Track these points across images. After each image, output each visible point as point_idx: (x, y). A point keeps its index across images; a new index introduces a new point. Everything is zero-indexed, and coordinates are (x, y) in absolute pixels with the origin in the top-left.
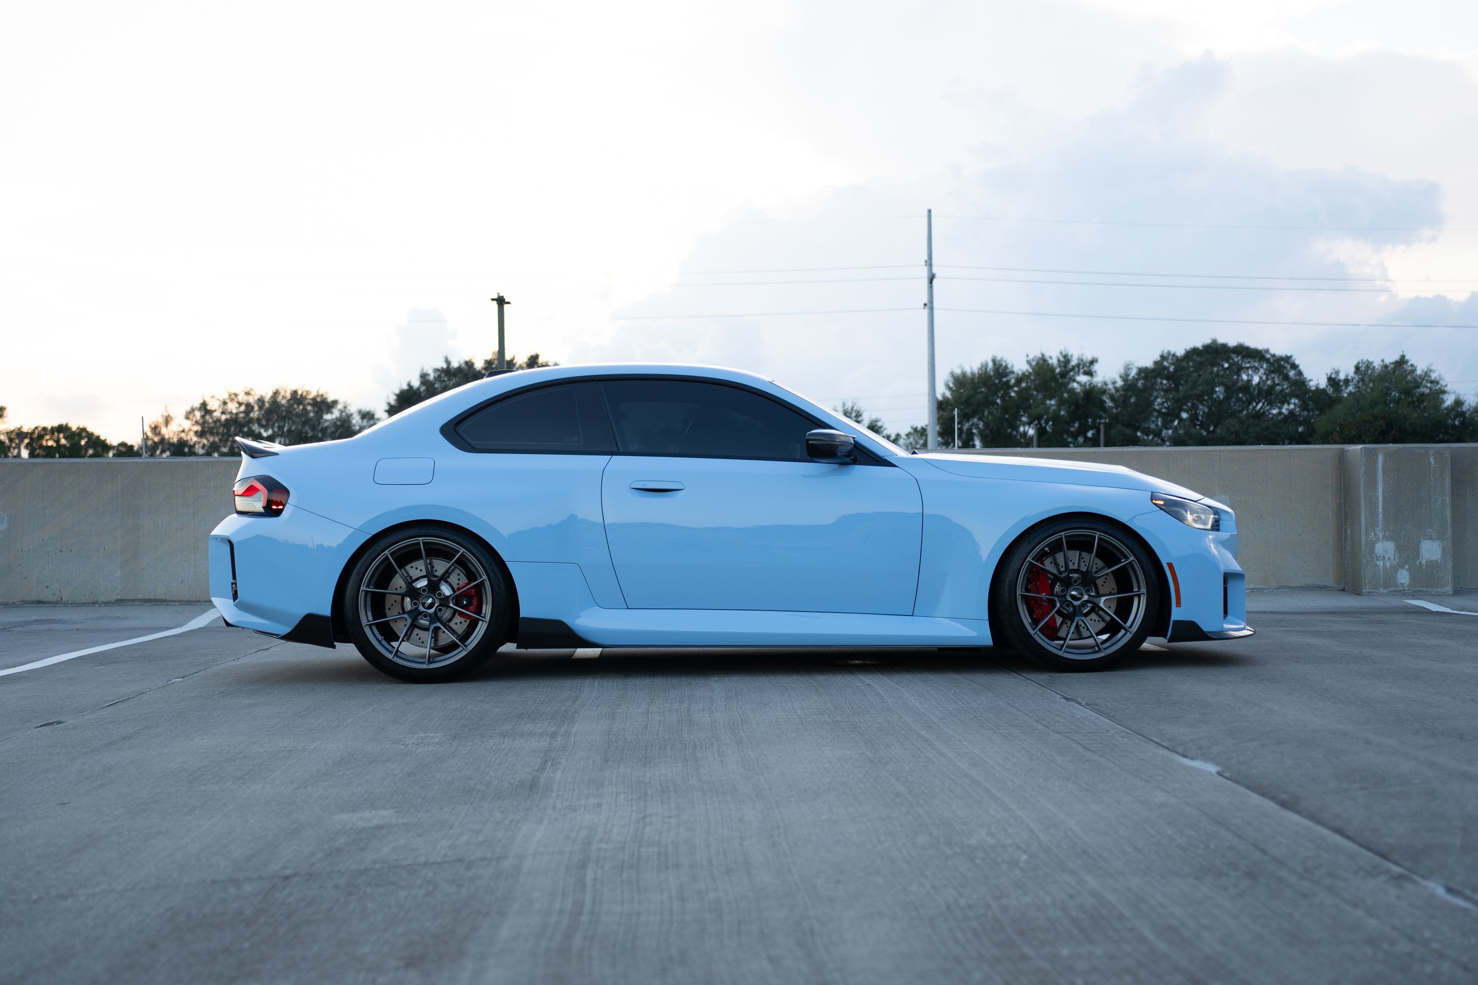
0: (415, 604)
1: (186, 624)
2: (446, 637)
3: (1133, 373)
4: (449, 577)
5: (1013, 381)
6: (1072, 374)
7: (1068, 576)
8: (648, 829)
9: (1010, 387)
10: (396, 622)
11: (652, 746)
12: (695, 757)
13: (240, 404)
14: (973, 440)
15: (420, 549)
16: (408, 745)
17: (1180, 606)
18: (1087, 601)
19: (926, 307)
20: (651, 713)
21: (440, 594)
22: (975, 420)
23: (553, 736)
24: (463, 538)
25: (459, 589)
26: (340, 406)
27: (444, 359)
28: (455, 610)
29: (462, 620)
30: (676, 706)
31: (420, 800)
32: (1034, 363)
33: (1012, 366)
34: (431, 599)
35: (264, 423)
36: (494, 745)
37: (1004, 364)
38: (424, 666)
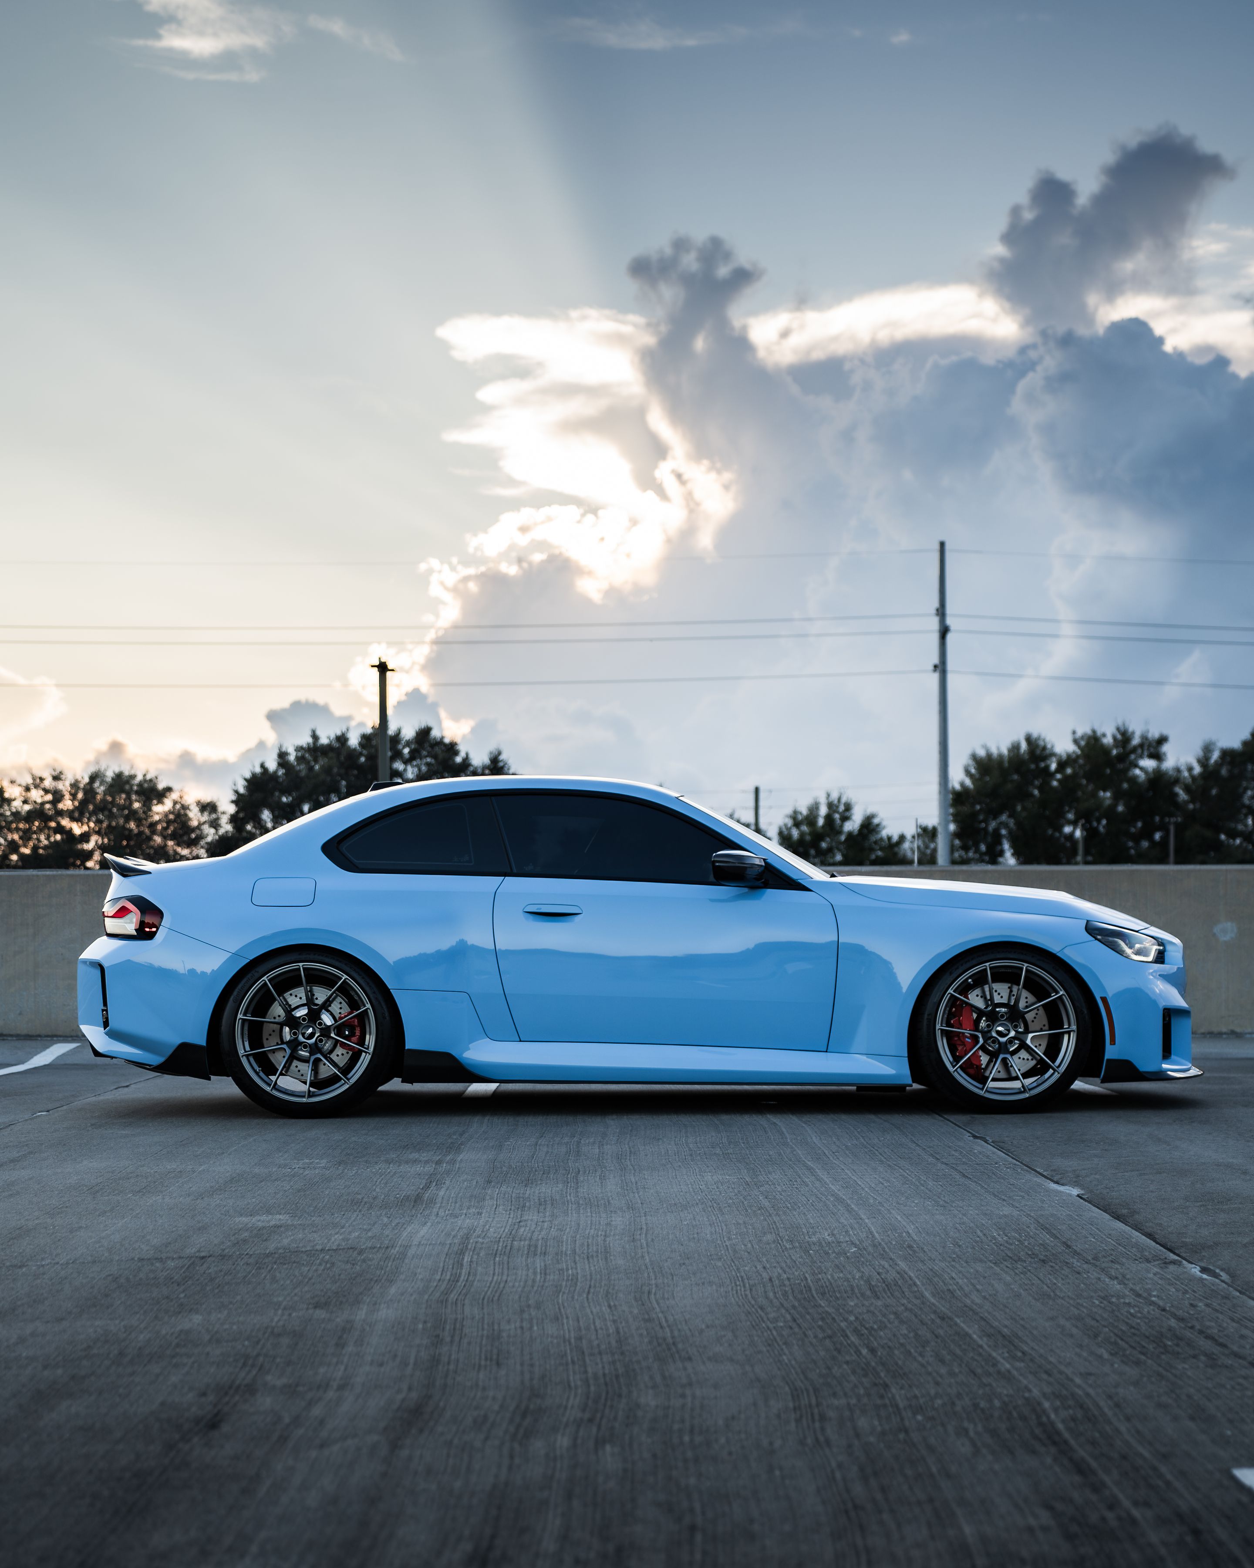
0: (295, 1034)
1: (28, 1060)
2: (326, 1070)
3: (1215, 756)
4: (330, 1006)
5: (1053, 766)
6: (1133, 757)
7: (993, 1010)
8: (522, 1230)
9: (1051, 775)
10: (274, 1053)
11: (536, 1171)
12: (577, 1180)
13: (46, 791)
14: (1000, 844)
15: (301, 975)
16: (295, 1168)
17: (1114, 1044)
18: (1014, 1038)
19: (938, 671)
20: (540, 1145)
21: (320, 1024)
22: (1004, 818)
23: (439, 1163)
24: (346, 964)
25: (341, 1018)
26: (174, 796)
27: (310, 733)
28: (337, 1041)
29: (344, 1051)
30: (566, 1140)
31: (312, 1209)
32: (1083, 743)
33: (1053, 747)
34: (311, 1029)
35: (76, 815)
36: (380, 1169)
37: (1041, 743)
38: (304, 1100)
